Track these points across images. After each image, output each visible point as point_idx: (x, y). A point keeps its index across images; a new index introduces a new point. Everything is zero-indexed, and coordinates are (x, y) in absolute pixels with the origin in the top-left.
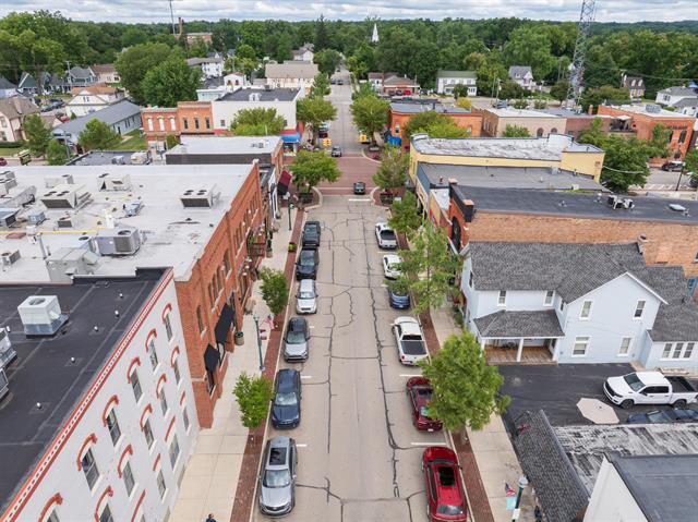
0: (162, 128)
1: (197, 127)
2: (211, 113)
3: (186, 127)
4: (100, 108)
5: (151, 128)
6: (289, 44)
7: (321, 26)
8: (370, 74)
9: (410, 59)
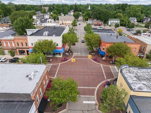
0: (9, 46)
1: (23, 45)
2: (27, 41)
3: (18, 45)
4: (4, 31)
5: (5, 46)
6: (67, 10)
7: (76, 5)
8: (89, 19)
9: (101, 15)
